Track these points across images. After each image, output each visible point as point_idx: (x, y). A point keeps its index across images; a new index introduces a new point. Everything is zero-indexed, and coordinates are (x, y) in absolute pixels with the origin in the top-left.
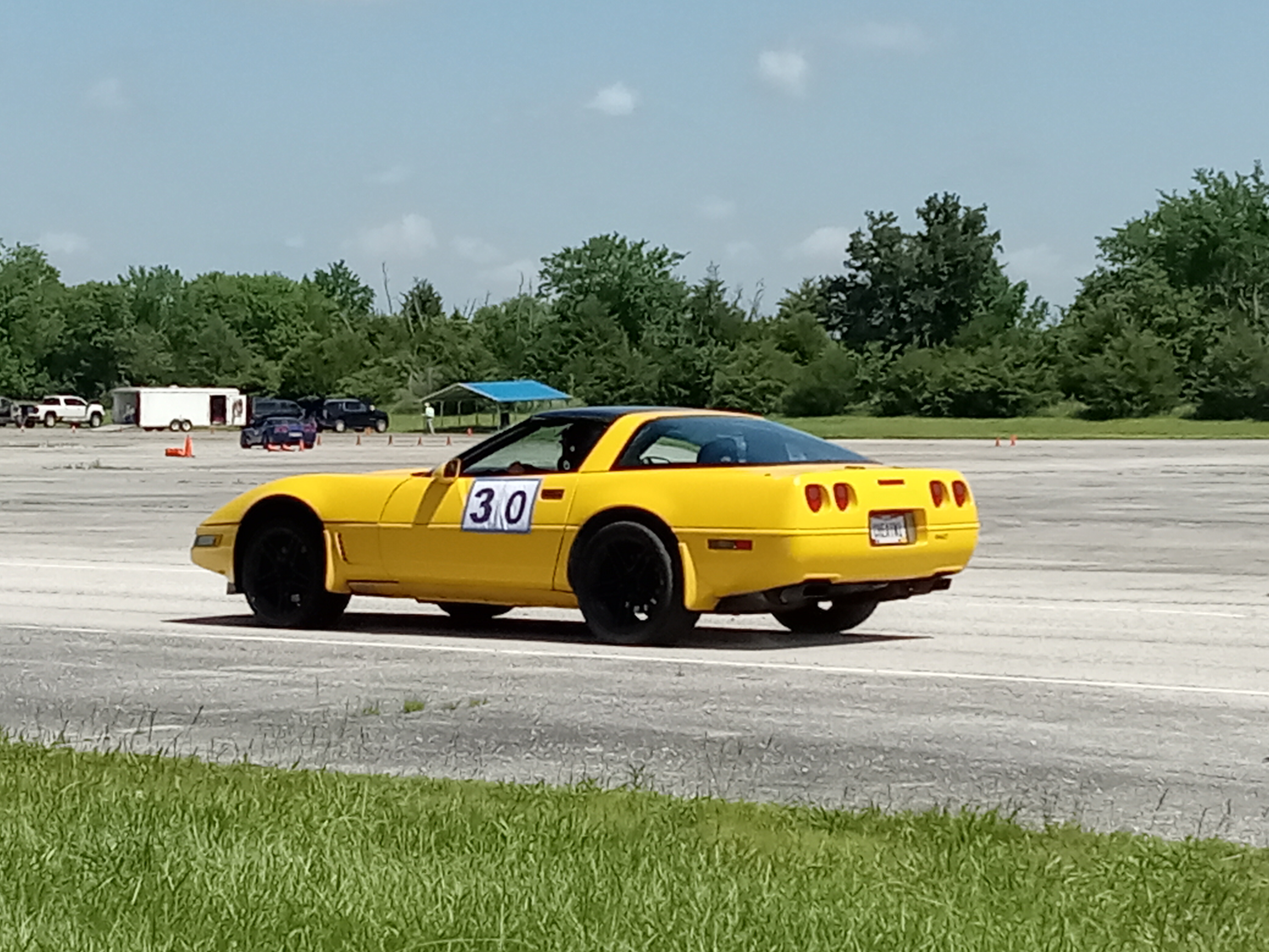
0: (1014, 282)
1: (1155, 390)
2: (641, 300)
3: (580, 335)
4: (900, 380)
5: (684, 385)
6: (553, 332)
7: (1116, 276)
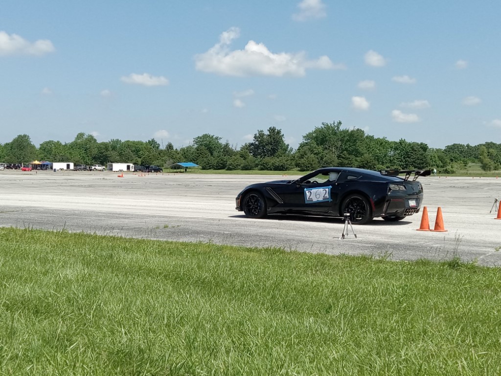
0: (286, 144)
1: (314, 166)
2: (213, 147)
3: (201, 154)
4: (264, 163)
5: (221, 164)
6: (195, 153)
7: (306, 143)
